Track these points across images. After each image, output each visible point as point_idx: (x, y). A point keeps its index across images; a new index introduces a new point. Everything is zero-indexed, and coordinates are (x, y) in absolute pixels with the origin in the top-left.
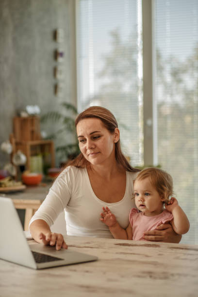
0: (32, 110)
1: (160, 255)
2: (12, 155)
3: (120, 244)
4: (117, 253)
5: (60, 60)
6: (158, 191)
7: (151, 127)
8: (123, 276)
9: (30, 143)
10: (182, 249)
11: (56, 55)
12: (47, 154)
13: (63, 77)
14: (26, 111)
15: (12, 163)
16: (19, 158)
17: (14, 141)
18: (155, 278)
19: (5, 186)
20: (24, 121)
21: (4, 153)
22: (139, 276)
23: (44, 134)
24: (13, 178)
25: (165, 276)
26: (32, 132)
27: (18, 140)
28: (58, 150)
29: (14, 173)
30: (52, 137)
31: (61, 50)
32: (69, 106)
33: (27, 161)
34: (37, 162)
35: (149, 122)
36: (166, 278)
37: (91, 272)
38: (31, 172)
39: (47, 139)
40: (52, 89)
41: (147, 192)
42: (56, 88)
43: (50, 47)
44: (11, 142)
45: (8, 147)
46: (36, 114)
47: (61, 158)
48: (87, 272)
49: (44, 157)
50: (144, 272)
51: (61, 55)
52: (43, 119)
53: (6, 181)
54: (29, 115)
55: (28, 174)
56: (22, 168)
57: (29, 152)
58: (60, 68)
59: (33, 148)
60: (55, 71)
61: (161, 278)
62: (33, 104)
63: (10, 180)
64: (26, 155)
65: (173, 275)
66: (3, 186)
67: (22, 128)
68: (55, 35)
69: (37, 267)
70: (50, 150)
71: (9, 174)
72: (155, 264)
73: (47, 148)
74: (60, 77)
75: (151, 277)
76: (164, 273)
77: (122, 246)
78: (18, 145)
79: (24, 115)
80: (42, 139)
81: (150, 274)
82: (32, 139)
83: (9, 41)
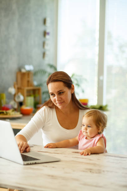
0: (28, 68)
1: (98, 159)
2: (15, 95)
3: (76, 152)
4: (73, 157)
5: (47, 37)
6: (96, 125)
7: (102, 81)
8: (74, 171)
9: (26, 88)
10: (112, 156)
11: (45, 34)
12: (37, 95)
13: (49, 48)
14: (25, 68)
15: (15, 100)
16: (19, 97)
17: (16, 86)
18: (93, 173)
19: (10, 115)
20: (23, 75)
21: (10, 94)
22: (84, 171)
23: (35, 83)
24: (15, 110)
25: (99, 172)
26: (28, 82)
27: (19, 86)
28: (44, 93)
29: (16, 106)
30: (40, 85)
31: (48, 31)
32: (51, 66)
33: (24, 99)
34: (30, 101)
35: (101, 78)
36: (100, 173)
37: (56, 168)
38: (27, 106)
39: (37, 86)
40: (42, 55)
41: (89, 125)
42: (44, 54)
43: (42, 28)
44: (15, 87)
45: (12, 90)
46: (31, 70)
47: (45, 98)
48: (53, 167)
49: (35, 97)
50: (87, 169)
51: (48, 34)
52: (35, 74)
53: (10, 112)
54: (26, 71)
55: (24, 107)
56: (21, 104)
57: (25, 94)
58: (47, 42)
59: (28, 91)
60: (44, 43)
61: (96, 173)
62: (29, 64)
63: (13, 111)
64: (23, 95)
65: (104, 171)
66: (8, 114)
67: (22, 79)
68: (45, 22)
69: (24, 163)
70: (39, 93)
71: (12, 107)
72: (94, 164)
73: (37, 92)
74: (47, 47)
75: (91, 172)
76: (99, 170)
77: (76, 154)
78: (19, 89)
79: (23, 71)
80: (34, 86)
81: (91, 170)
82: (28, 86)
83: (16, 24)
